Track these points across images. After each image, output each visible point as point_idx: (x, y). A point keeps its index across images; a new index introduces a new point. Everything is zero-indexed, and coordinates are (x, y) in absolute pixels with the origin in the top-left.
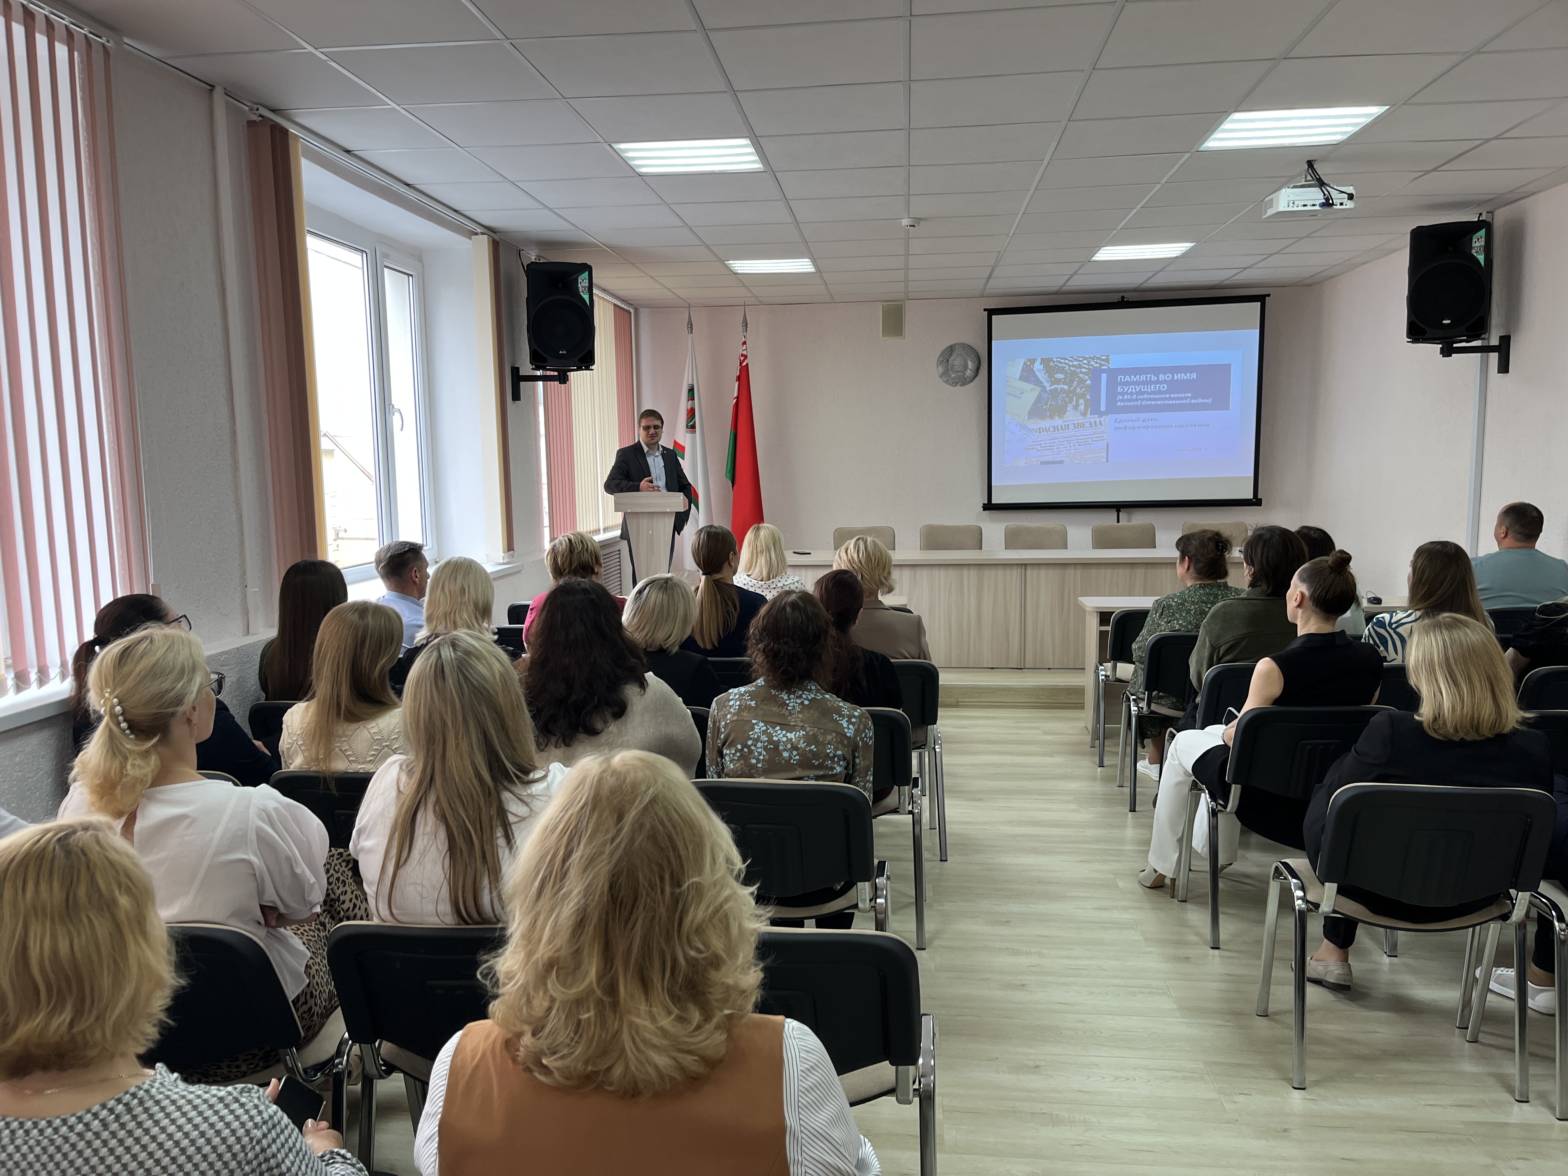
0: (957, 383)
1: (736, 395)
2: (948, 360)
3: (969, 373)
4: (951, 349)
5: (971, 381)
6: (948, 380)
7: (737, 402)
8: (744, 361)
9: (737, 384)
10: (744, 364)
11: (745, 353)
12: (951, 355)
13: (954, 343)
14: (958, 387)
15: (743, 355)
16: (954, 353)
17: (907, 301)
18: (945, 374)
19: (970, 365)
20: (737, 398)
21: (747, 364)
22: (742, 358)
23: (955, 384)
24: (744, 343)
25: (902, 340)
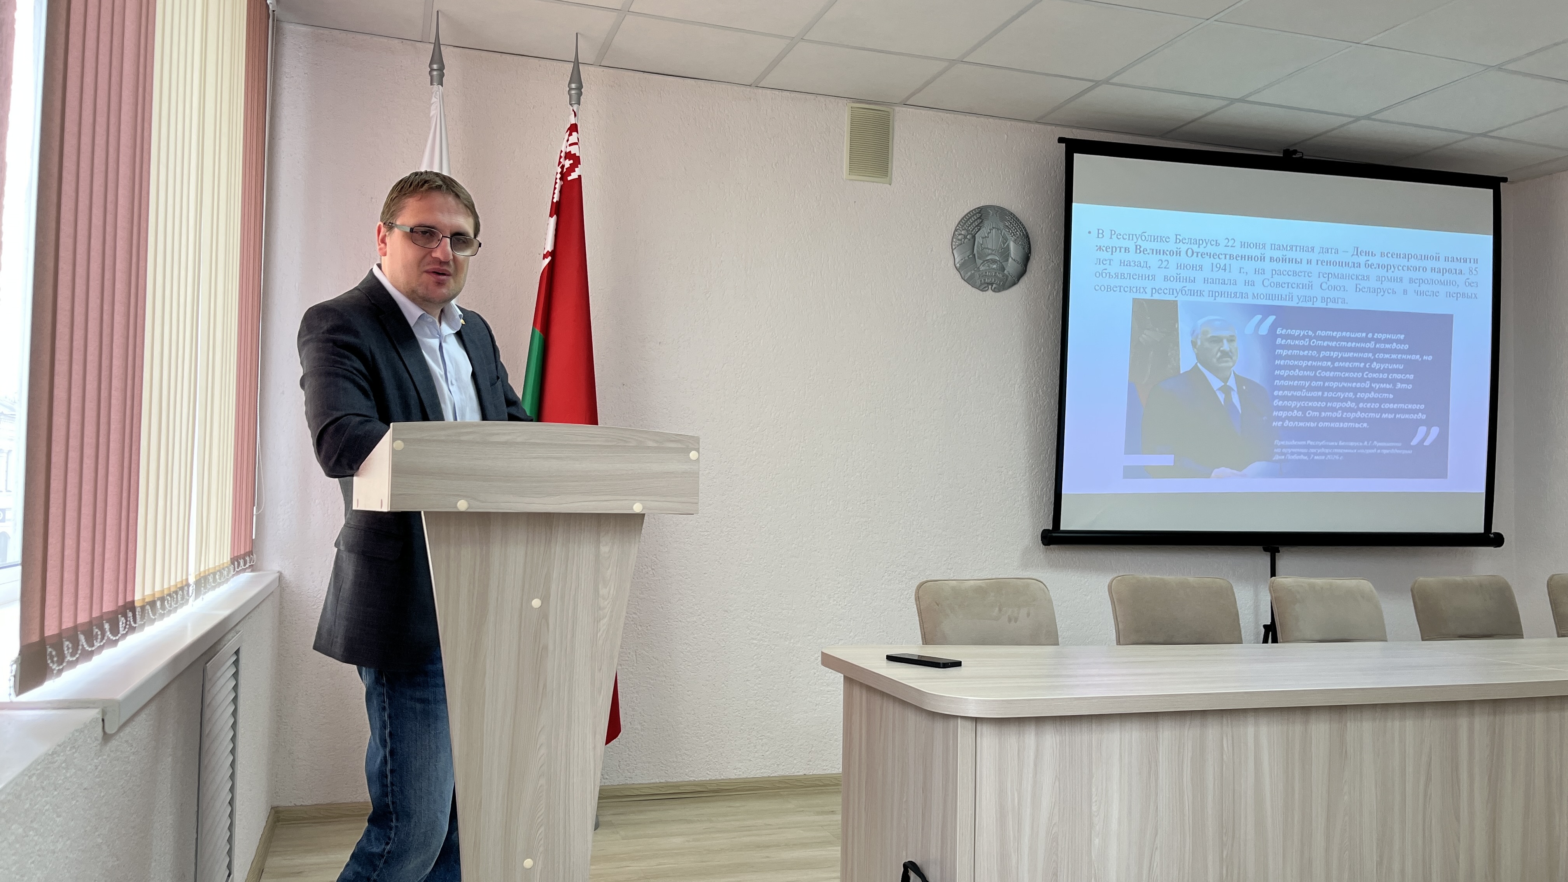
0: (986, 285)
1: (549, 247)
2: (974, 237)
3: (1012, 266)
4: (979, 215)
5: (1014, 284)
6: (970, 275)
7: (551, 267)
8: (572, 169)
9: (553, 221)
10: (574, 176)
11: (574, 150)
12: (979, 227)
13: (983, 204)
14: (990, 292)
15: (569, 156)
16: (986, 223)
17: (896, 107)
18: (970, 263)
19: (1014, 250)
20: (553, 254)
21: (580, 176)
22: (568, 163)
23: (983, 286)
24: (573, 128)
25: (887, 185)
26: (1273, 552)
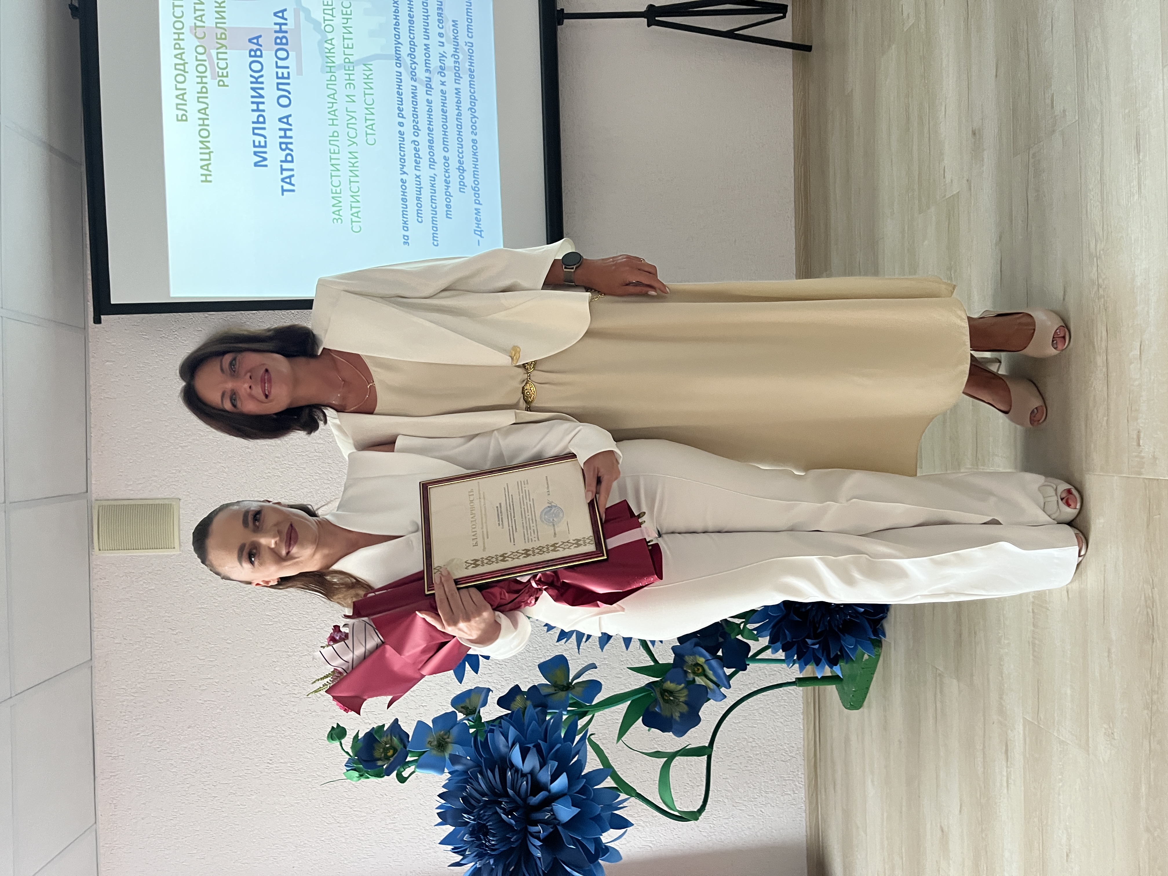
25: (181, 503)
26: (562, 16)
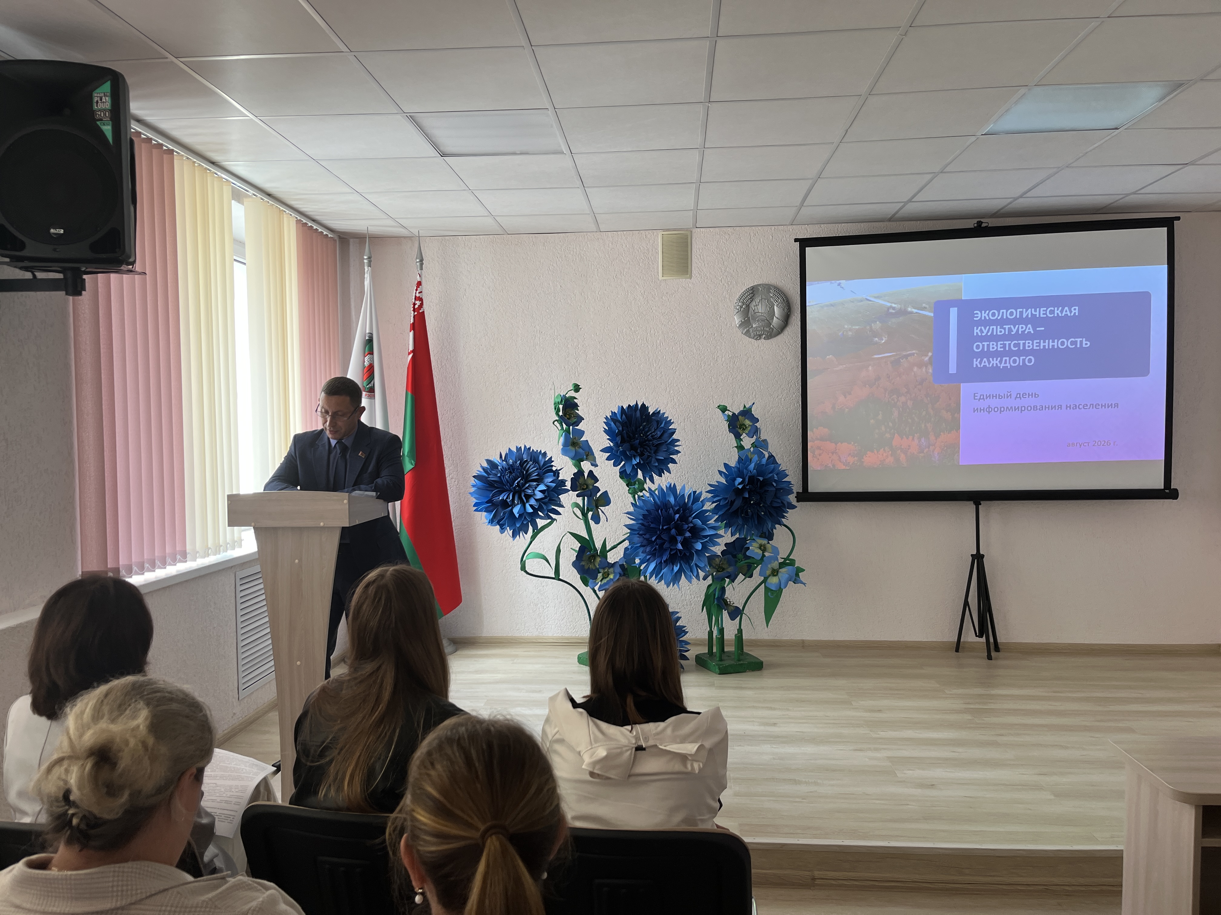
0: (760, 336)
2: (748, 306)
3: (775, 322)
4: (753, 292)
5: (779, 334)
6: (748, 331)
12: (752, 299)
13: (756, 284)
14: (762, 340)
16: (756, 296)
17: (695, 230)
18: (746, 323)
19: (778, 311)
23: (758, 337)
25: (688, 280)
26: (977, 505)
